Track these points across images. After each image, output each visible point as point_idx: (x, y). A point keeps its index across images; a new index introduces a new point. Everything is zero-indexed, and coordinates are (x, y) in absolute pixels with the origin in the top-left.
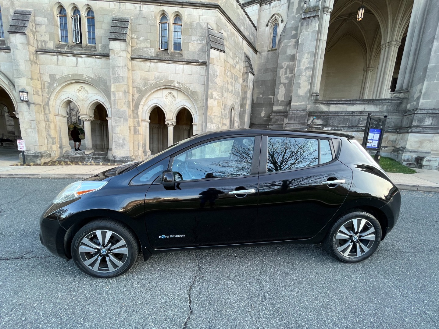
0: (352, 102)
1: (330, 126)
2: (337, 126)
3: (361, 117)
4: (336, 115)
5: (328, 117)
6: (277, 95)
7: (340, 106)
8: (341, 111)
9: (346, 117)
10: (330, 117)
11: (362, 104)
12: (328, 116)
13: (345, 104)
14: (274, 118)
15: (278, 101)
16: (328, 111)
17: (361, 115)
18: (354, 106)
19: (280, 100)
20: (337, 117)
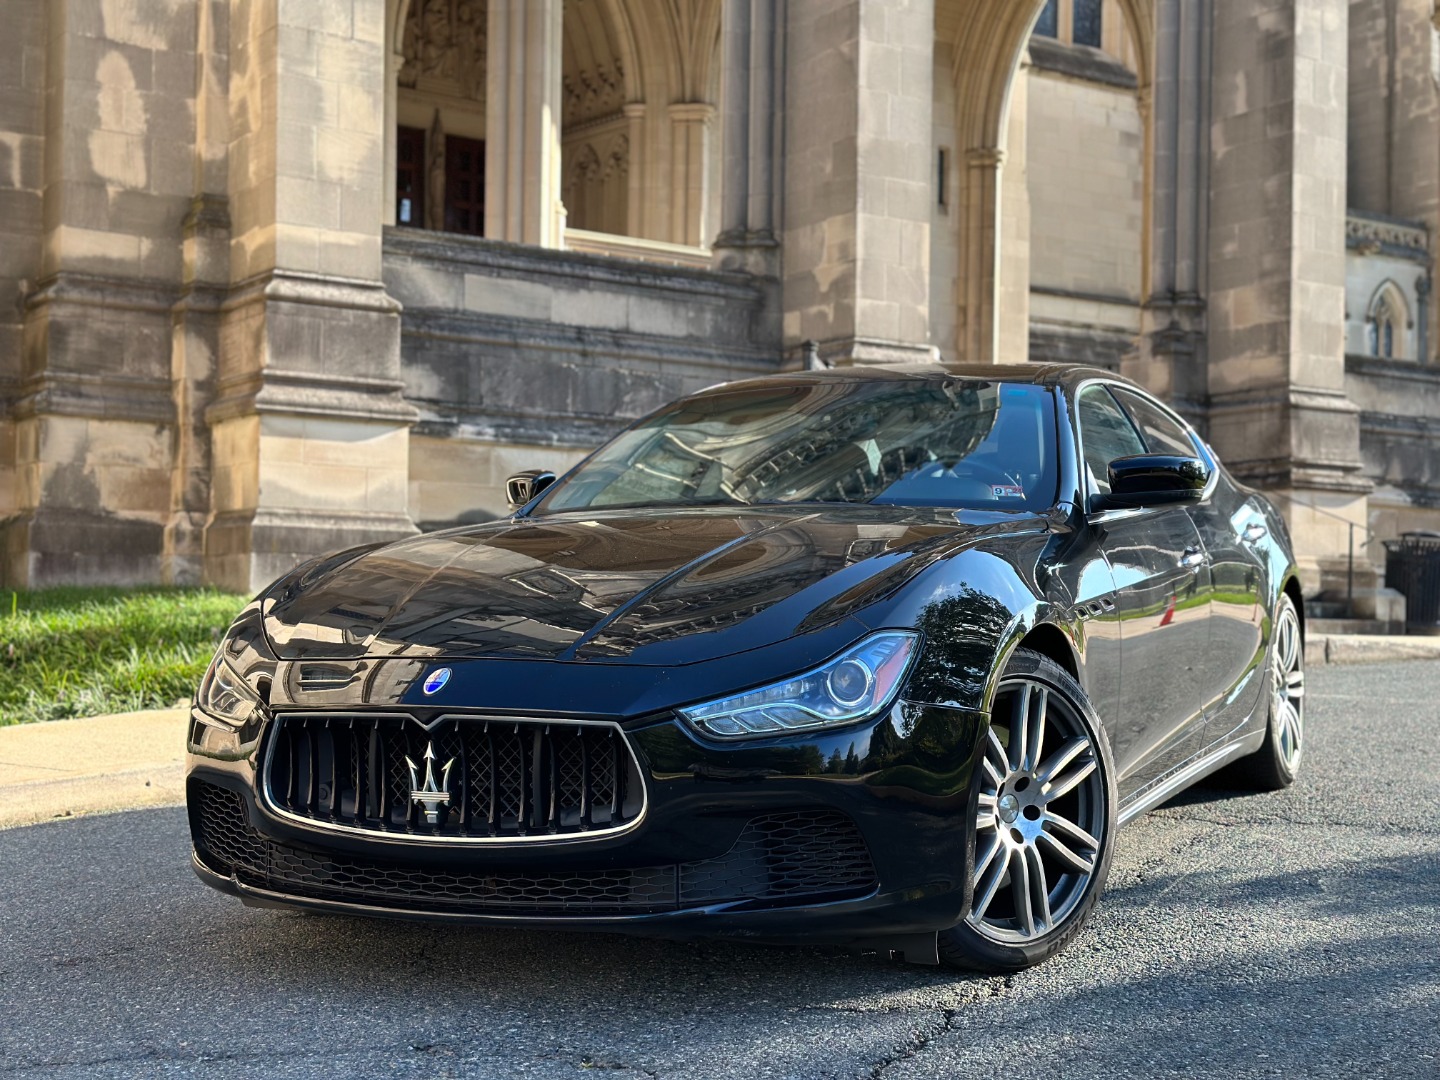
0: (567, 269)
1: (483, 413)
2: (521, 418)
3: (625, 363)
4: (505, 339)
5: (466, 355)
6: (83, 136)
7: (515, 283)
8: (526, 321)
9: (555, 358)
10: (474, 349)
11: (614, 287)
12: (464, 347)
13: (536, 276)
14: (81, 326)
15: (98, 184)
16: (456, 311)
17: (624, 352)
18: (583, 293)
19: (111, 181)
20: (513, 354)
